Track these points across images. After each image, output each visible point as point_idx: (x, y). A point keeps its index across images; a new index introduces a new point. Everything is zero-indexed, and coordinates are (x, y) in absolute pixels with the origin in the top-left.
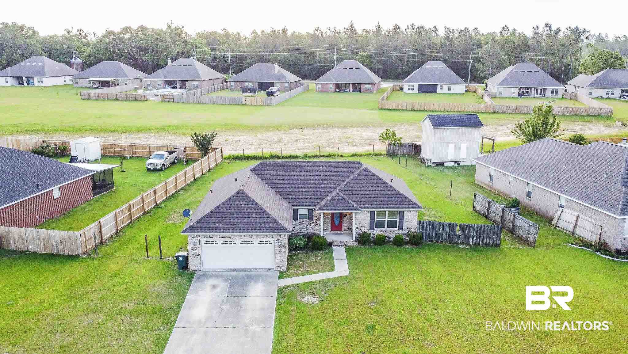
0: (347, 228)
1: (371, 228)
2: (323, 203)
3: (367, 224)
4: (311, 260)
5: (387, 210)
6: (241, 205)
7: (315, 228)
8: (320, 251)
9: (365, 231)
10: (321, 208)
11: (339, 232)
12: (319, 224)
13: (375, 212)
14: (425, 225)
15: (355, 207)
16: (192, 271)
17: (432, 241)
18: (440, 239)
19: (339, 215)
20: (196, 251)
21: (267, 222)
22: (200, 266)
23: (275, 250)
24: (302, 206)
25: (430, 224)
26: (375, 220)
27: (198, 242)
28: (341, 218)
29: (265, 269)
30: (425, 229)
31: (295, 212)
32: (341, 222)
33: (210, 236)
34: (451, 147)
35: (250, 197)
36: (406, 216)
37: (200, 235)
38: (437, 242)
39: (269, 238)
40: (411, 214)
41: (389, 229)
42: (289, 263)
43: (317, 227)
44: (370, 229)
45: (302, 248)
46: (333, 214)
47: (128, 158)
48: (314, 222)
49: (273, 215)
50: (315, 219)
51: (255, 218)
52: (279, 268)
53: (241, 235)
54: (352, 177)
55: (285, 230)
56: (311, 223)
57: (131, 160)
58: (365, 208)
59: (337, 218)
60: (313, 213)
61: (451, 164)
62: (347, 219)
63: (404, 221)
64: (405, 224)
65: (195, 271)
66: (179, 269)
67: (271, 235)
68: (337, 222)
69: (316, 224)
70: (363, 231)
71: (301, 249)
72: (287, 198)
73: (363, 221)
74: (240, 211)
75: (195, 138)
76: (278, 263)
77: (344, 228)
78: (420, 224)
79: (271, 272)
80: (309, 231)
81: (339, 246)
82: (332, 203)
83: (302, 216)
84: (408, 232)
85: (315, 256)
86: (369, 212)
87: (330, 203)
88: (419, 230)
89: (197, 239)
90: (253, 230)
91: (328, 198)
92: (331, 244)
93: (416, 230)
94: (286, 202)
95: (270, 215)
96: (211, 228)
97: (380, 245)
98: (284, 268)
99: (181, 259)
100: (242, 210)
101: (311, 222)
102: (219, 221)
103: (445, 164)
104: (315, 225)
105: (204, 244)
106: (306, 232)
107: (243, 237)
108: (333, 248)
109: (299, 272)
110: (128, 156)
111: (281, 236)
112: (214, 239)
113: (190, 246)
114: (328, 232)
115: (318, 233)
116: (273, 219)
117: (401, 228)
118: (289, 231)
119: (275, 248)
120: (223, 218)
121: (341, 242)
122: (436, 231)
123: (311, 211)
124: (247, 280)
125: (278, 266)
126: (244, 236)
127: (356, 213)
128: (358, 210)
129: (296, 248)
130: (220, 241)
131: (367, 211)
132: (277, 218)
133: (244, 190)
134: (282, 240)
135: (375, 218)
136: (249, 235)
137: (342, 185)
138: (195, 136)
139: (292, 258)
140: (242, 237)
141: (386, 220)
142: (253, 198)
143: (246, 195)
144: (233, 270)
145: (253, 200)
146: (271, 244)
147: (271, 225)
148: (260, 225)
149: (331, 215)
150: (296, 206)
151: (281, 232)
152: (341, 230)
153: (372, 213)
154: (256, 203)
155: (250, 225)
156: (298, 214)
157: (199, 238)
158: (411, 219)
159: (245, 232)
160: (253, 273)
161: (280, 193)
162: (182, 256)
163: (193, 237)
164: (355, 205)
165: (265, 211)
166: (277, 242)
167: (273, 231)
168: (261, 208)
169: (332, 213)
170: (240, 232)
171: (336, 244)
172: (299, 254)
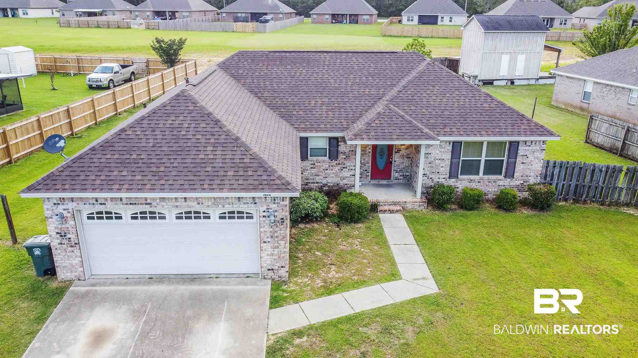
0: (400, 174)
1: (453, 175)
2: (360, 125)
3: (445, 169)
4: (341, 247)
5: (485, 139)
6: (181, 126)
7: (341, 175)
8: (356, 222)
9: (440, 180)
10: (356, 136)
11: (385, 182)
12: (348, 168)
13: (463, 143)
14: (557, 171)
15: (426, 134)
16: (65, 281)
17: (566, 200)
18: (584, 196)
19: (386, 151)
20: (68, 236)
21: (241, 165)
22: (81, 269)
23: (261, 232)
24: (317, 131)
25: (567, 168)
26: (462, 159)
27: (69, 215)
28: (390, 154)
29: (238, 276)
30: (556, 177)
31: (304, 142)
32: (389, 164)
33: (99, 202)
34: (505, 59)
35: (202, 108)
36: (522, 150)
37: (72, 200)
38: (576, 201)
39: (246, 206)
40: (534, 147)
41: (486, 177)
42: (293, 257)
43: (346, 173)
44: (450, 177)
45: (318, 217)
46: (375, 147)
47: (72, 75)
48: (340, 164)
49: (256, 149)
50: (341, 156)
51: (212, 157)
52: (271, 274)
53: (176, 198)
54: (410, 78)
55: (286, 186)
56: (332, 164)
57: (76, 77)
58: (444, 135)
59: (382, 155)
60: (338, 146)
61: (503, 83)
62: (403, 156)
63: (517, 161)
64: (519, 167)
65: (70, 283)
66: (39, 275)
67: (250, 198)
68: (381, 163)
69: (344, 168)
70: (435, 181)
71: (317, 220)
72: (286, 117)
73: (437, 161)
74: (177, 139)
75: (158, 45)
76: (267, 262)
77: (394, 174)
78: (547, 167)
79: (253, 284)
80: (329, 181)
81: (391, 212)
82: (378, 125)
83: (317, 152)
84: (522, 182)
85: (348, 236)
86: (451, 144)
87: (374, 125)
88: (545, 178)
89: (65, 207)
90: (206, 186)
91: (371, 115)
92: (374, 208)
93: (538, 180)
94: (284, 123)
95: (247, 149)
96: (98, 182)
97: (471, 209)
98: (284, 273)
99: (37, 252)
100: (181, 137)
101: (334, 162)
102: (122, 163)
103: (495, 83)
104: (342, 170)
105: (89, 218)
106: (324, 182)
107: (181, 203)
108: (381, 215)
109: (319, 283)
110: (72, 72)
111: (275, 200)
112: (110, 207)
113: (51, 225)
114: (366, 182)
115: (346, 184)
116: (255, 157)
117: (510, 174)
118: (294, 190)
119: (262, 230)
120: (134, 156)
121: (395, 204)
122: (578, 181)
123: (334, 142)
124: (189, 313)
125: (269, 270)
126: (183, 200)
127: (428, 146)
128: (433, 139)
129: (308, 218)
130: (127, 212)
131: (446, 142)
132: (265, 157)
133: (193, 92)
134: (277, 209)
135: (461, 157)
136: (197, 198)
137: (394, 92)
138: (157, 41)
139: (298, 242)
140: (178, 204)
141: (483, 159)
142: (211, 110)
143: (194, 103)
144: (161, 279)
145: (209, 114)
146: (252, 218)
147: (250, 173)
148: (222, 173)
149: (370, 151)
150: (305, 130)
151: (274, 190)
152: (389, 178)
153: (456, 147)
154: (217, 122)
155: (198, 174)
156: (309, 147)
157: (71, 206)
158: (531, 158)
159: (184, 190)
160: (208, 288)
161: (273, 107)
162: (41, 247)
163: (55, 204)
164: (426, 130)
165: (237, 139)
166: (265, 214)
167: (255, 189)
168: (228, 133)
169: (373, 145)
170: (171, 190)
171: (386, 208)
172: (313, 230)
